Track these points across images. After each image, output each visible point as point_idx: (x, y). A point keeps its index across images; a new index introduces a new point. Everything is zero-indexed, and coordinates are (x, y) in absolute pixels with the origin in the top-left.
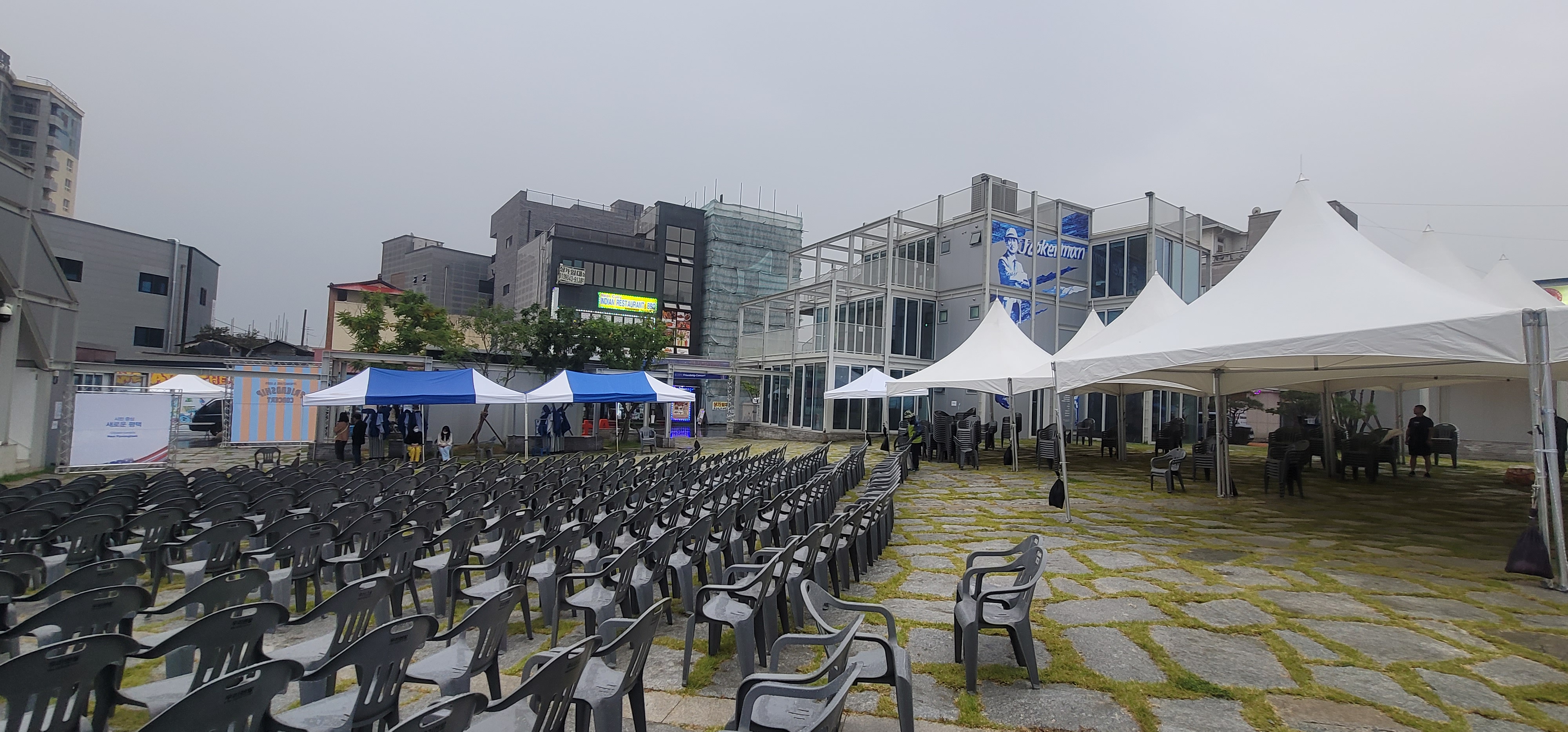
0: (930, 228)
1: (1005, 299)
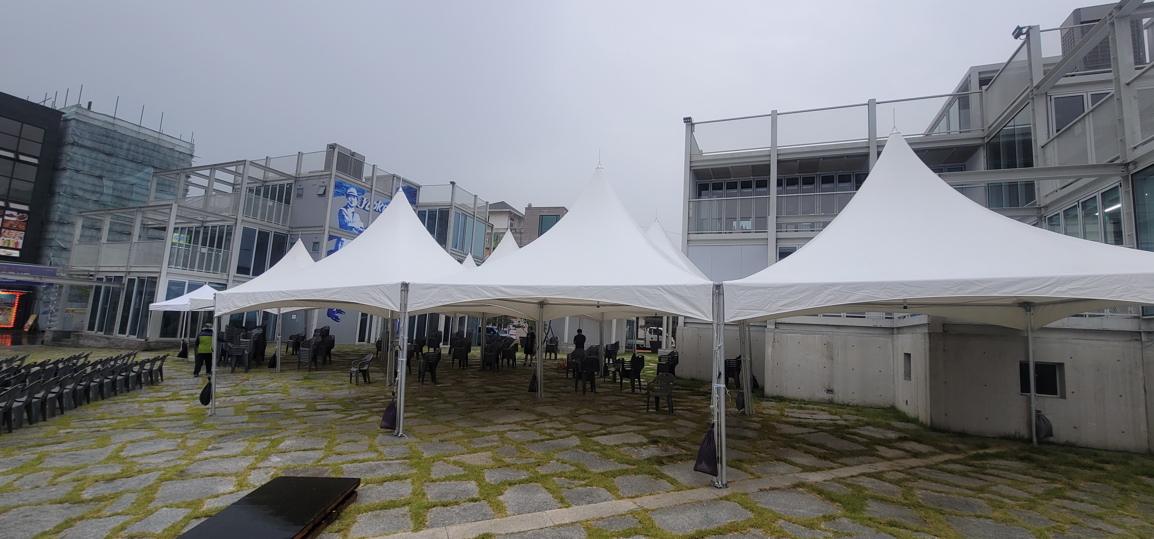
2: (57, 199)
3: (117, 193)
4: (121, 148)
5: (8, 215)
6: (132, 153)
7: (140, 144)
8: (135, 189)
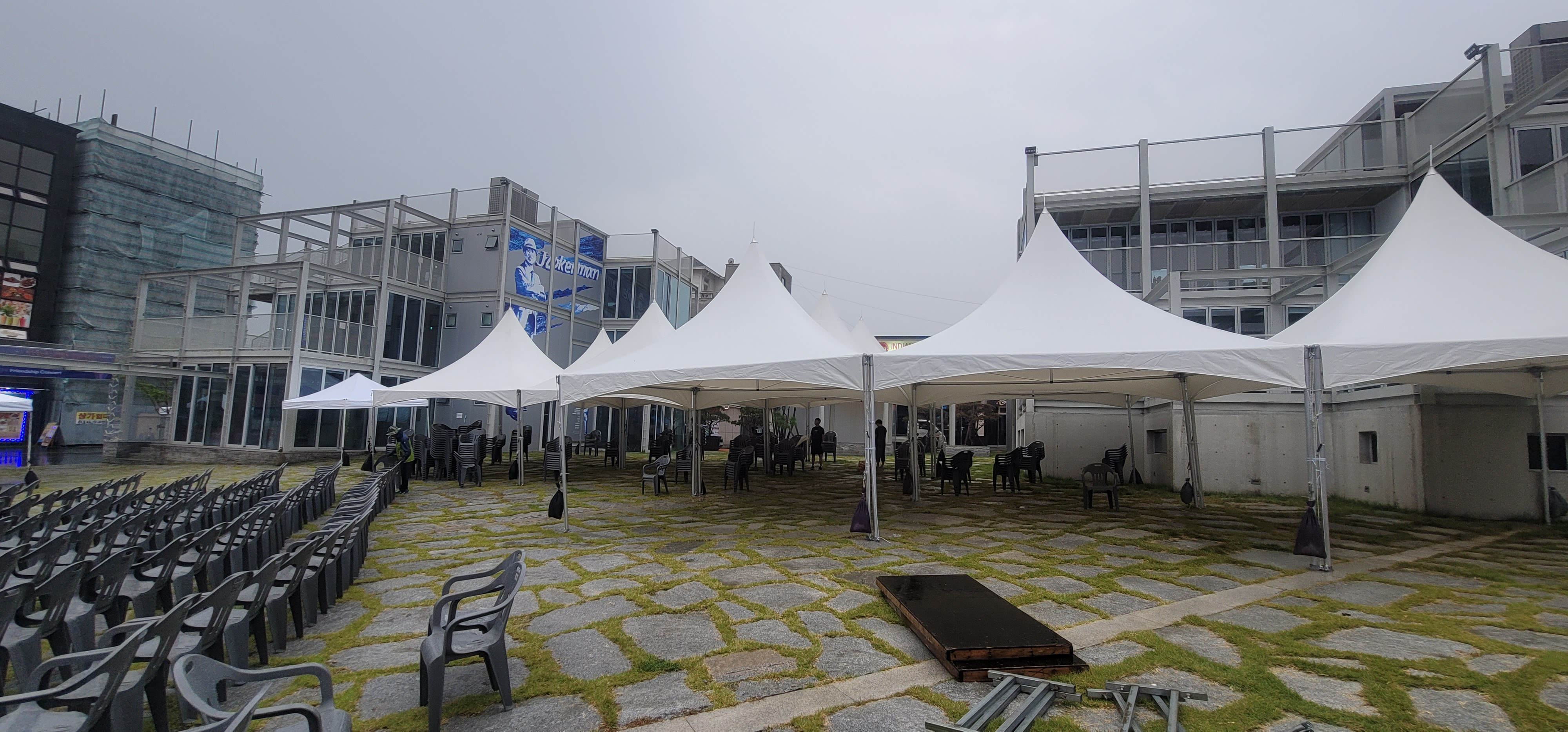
0: (440, 222)
1: (521, 309)
2: (75, 256)
3: (160, 247)
4: (163, 182)
5: (7, 280)
6: (178, 189)
7: (189, 177)
8: (185, 241)
